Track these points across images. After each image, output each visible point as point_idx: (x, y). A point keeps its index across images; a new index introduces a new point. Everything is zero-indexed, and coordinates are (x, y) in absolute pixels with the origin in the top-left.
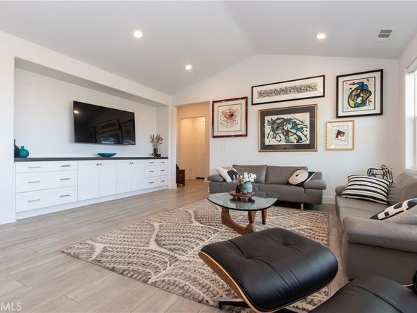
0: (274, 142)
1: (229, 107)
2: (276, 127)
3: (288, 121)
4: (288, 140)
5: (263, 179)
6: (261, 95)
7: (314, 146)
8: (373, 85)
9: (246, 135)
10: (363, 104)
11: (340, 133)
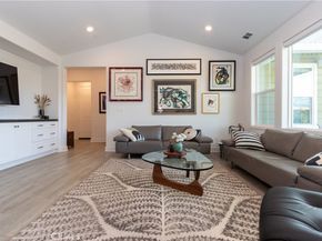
0: (165, 107)
1: (126, 75)
2: (167, 95)
3: (176, 91)
4: (176, 106)
5: (160, 137)
6: (154, 67)
7: (192, 111)
8: (230, 71)
9: (141, 100)
10: (224, 82)
11: (210, 102)
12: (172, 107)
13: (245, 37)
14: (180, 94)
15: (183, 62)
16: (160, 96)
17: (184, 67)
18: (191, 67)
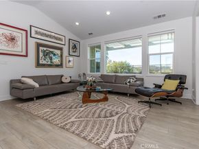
0: (44, 62)
1: (10, 32)
2: (46, 54)
3: (52, 52)
4: (51, 62)
5: (47, 83)
6: (37, 33)
9: (26, 56)
10: (75, 52)
12: (49, 63)
15: (56, 35)
16: (41, 55)
17: (56, 38)
18: (60, 39)
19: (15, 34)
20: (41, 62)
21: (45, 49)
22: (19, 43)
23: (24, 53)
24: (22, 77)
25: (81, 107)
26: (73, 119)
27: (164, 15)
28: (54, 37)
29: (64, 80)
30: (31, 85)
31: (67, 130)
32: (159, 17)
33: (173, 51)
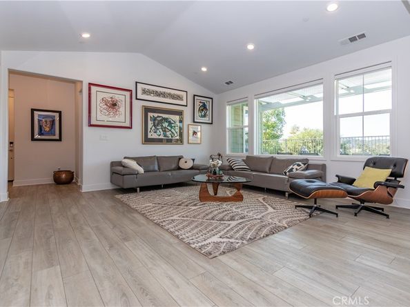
0: (155, 136)
1: (111, 95)
2: (157, 123)
3: (166, 120)
4: (165, 136)
5: (156, 168)
6: (144, 92)
7: (181, 141)
8: (209, 106)
9: (131, 128)
10: (205, 116)
11: (195, 133)
12: (161, 137)
13: (227, 83)
14: (170, 123)
15: (173, 92)
16: (150, 124)
17: (173, 97)
18: (179, 98)
19: (117, 97)
20: (149, 136)
21: (156, 115)
22: (122, 110)
23: (127, 124)
24: (125, 158)
25: (195, 205)
26: (175, 217)
27: (363, 36)
28: (169, 94)
29: (182, 165)
30: (133, 170)
31: (162, 227)
32: (353, 39)
33: (389, 107)
